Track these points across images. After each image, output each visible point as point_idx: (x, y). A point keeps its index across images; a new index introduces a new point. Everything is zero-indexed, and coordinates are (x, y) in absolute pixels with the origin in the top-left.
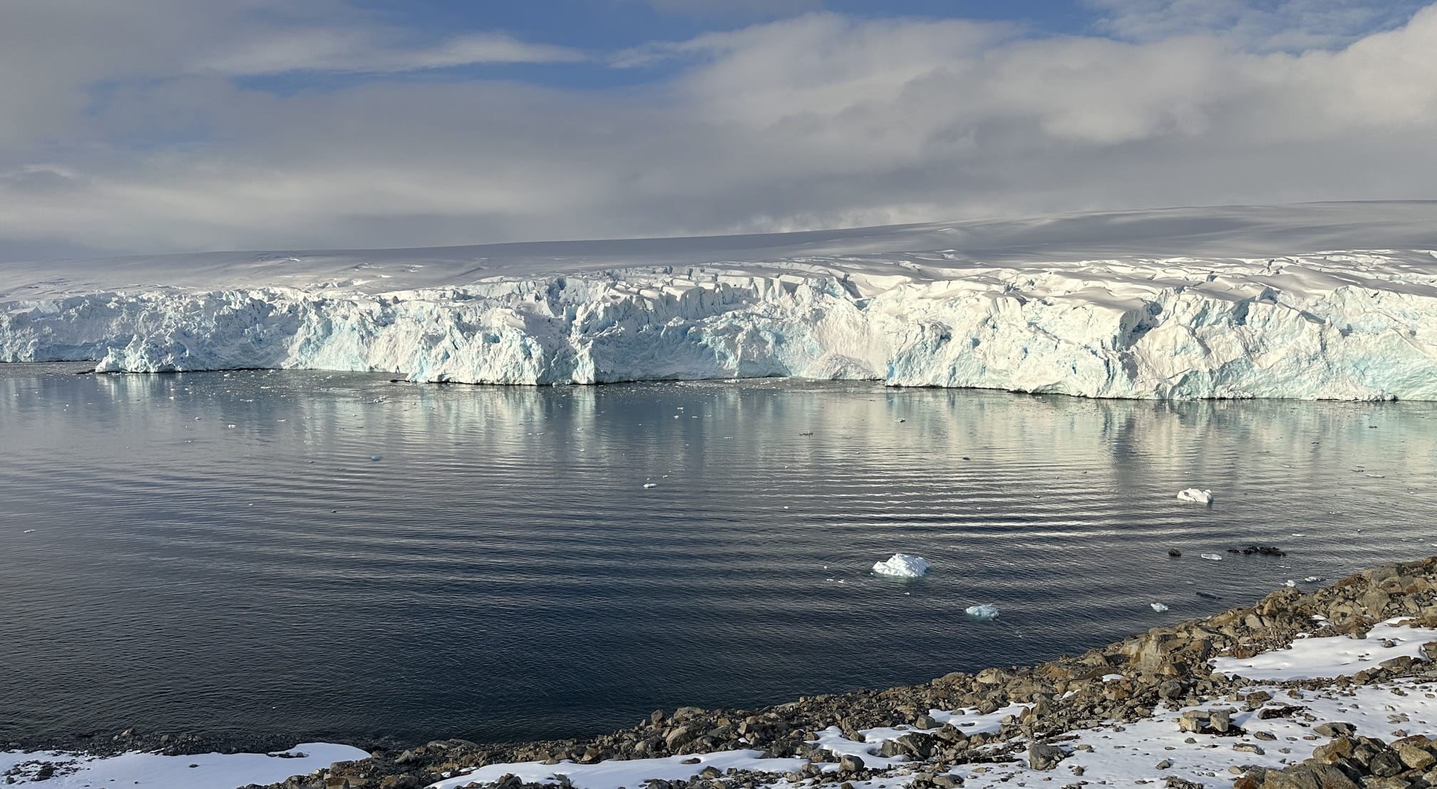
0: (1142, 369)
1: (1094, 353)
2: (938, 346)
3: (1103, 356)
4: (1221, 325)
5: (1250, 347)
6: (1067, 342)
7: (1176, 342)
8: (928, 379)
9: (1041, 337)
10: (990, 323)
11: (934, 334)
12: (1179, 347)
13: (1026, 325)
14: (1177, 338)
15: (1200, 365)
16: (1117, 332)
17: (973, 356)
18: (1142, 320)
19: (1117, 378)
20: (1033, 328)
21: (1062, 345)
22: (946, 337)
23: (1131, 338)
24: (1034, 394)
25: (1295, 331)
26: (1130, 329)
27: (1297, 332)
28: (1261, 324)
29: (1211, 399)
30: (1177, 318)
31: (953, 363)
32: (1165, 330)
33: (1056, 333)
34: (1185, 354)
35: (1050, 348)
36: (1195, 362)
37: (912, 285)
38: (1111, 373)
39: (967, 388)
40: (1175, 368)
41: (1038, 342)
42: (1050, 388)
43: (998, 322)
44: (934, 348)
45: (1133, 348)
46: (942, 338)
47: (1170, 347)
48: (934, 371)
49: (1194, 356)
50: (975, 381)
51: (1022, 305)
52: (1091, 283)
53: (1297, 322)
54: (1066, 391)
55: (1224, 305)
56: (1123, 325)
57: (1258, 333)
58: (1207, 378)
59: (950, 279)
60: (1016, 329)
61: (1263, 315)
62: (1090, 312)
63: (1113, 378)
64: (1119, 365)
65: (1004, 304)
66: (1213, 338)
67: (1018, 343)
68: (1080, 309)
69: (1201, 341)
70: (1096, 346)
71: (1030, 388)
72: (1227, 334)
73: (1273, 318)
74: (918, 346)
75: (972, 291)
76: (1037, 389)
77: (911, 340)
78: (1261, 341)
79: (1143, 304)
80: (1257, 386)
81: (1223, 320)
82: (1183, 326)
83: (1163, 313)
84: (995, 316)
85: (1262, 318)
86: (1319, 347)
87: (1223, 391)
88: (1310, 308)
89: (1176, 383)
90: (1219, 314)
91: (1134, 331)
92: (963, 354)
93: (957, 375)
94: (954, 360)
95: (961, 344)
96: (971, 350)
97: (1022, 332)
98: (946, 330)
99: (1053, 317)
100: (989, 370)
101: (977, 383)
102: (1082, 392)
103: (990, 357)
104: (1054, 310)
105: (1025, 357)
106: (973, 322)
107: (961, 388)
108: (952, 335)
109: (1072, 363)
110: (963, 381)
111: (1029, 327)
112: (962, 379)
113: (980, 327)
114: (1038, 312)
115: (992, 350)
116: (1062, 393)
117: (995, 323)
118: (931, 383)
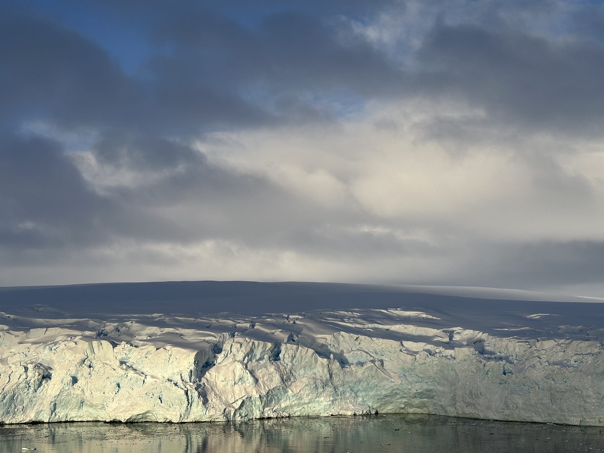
0: (211, 397)
1: (176, 384)
2: (40, 384)
3: (183, 387)
4: (264, 361)
5: (285, 377)
6: (153, 377)
7: (235, 375)
8: (31, 416)
9: (131, 373)
10: (87, 363)
11: (37, 374)
12: (237, 378)
13: (118, 364)
14: (235, 371)
15: (252, 392)
16: (192, 367)
17: (72, 392)
18: (209, 358)
19: (194, 405)
20: (124, 366)
21: (149, 380)
22: (47, 377)
23: (202, 372)
24: (130, 423)
25: (312, 364)
26: (201, 365)
27: (314, 365)
28: (290, 360)
29: (261, 419)
30: (234, 355)
31: (54, 399)
32: (226, 365)
33: (144, 370)
34: (242, 384)
35: (139, 382)
36: (249, 390)
38: (190, 401)
39: (66, 422)
40: (235, 395)
41: (129, 378)
42: (140, 416)
43: (94, 362)
44: (36, 387)
45: (203, 380)
46: (44, 377)
47: (231, 379)
48: (36, 407)
49: (248, 385)
50: (74, 415)
51: (114, 348)
52: (167, 330)
53: (313, 358)
54: (153, 419)
55: (265, 346)
56: (197, 362)
57: (289, 366)
58: (258, 403)
59: (47, 327)
60: (109, 368)
61: (291, 352)
62: (170, 352)
63: (191, 405)
64: (196, 394)
65: (99, 347)
66: (260, 371)
67: (112, 379)
68: (162, 349)
69: (252, 373)
70: (177, 379)
71: (123, 418)
72: (269, 367)
73: (298, 355)
74: (21, 385)
75: (68, 336)
76: (130, 419)
77: (14, 380)
78: (291, 372)
79: (208, 345)
80: (292, 406)
81: (265, 357)
82: (238, 361)
83: (223, 352)
84: (91, 357)
85: (290, 355)
86: (328, 376)
87: (269, 412)
88: (319, 348)
89: (237, 407)
90: (261, 353)
91: (203, 367)
92: (63, 391)
93: (57, 410)
94: (55, 397)
95: (62, 382)
96: (71, 387)
97: (115, 370)
98: (47, 370)
99: (140, 356)
100: (87, 405)
101: (75, 417)
102: (167, 419)
103: (87, 394)
104: (141, 351)
105: (118, 392)
106: (72, 362)
107: (61, 422)
108: (52, 375)
109: (158, 395)
110: (63, 415)
111: (120, 366)
112: (63, 414)
113: (78, 366)
114: (127, 353)
115: (89, 386)
116: (150, 420)
117: (91, 362)
118: (33, 420)
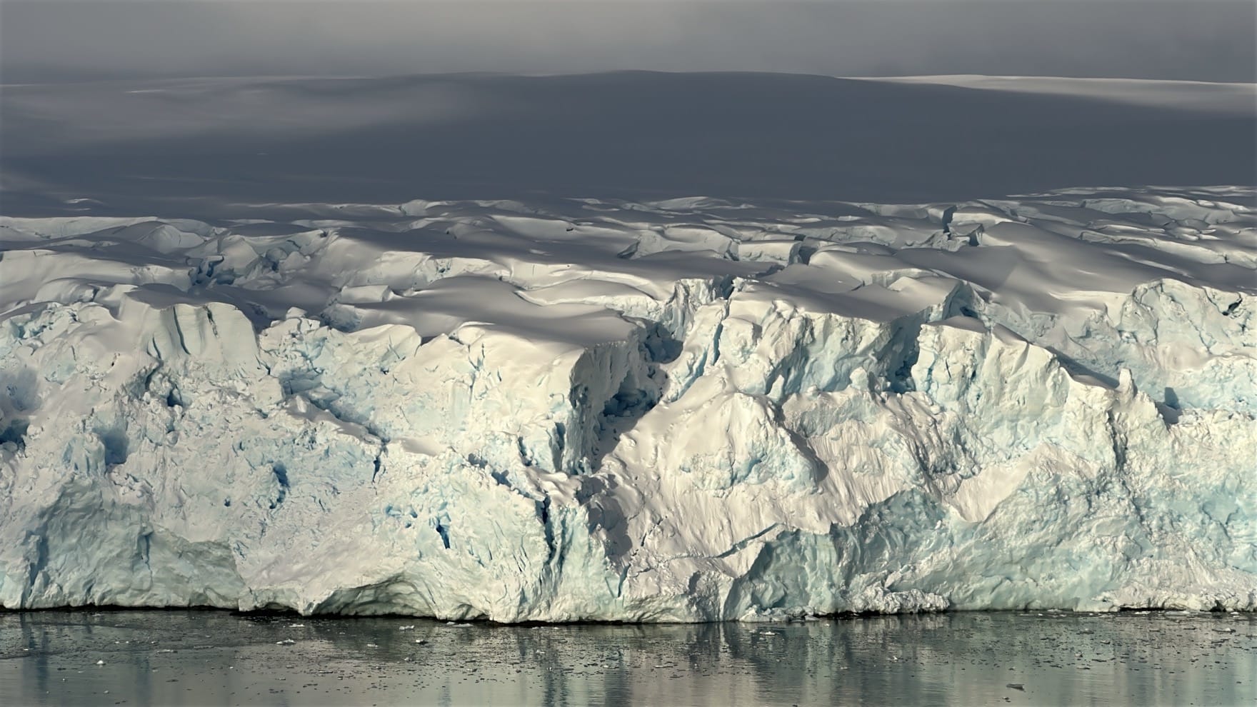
0: (641, 529)
1: (501, 479)
3: (529, 488)
4: (850, 393)
5: (932, 458)
7: (732, 445)
9: (328, 430)
10: (160, 386)
12: (741, 459)
13: (276, 393)
14: (735, 430)
15: (803, 513)
16: (565, 413)
17: (107, 497)
18: (629, 377)
19: (574, 558)
20: (301, 404)
21: (396, 458)
23: (600, 431)
25: (1043, 408)
26: (598, 405)
27: (1049, 412)
28: (954, 388)
29: (840, 617)
30: (729, 369)
31: (37, 524)
32: (696, 409)
33: (377, 421)
34: (761, 481)
35: (358, 466)
36: (789, 504)
38: (558, 543)
39: (87, 608)
40: (736, 524)
41: (319, 449)
42: (368, 596)
43: (184, 383)
45: (610, 464)
47: (717, 459)
49: (784, 485)
51: (258, 330)
53: (1049, 383)
54: (418, 606)
55: (852, 335)
56: (579, 393)
57: (949, 416)
58: (826, 554)
60: (245, 408)
61: (959, 360)
62: (475, 354)
63: (562, 558)
64: (580, 515)
65: (201, 326)
66: (832, 432)
67: (257, 452)
68: (444, 340)
69: (800, 438)
70: (507, 457)
71: (306, 597)
72: (868, 417)
73: (986, 371)
75: (86, 282)
76: (328, 603)
78: (957, 438)
79: (624, 329)
80: (960, 574)
81: (854, 376)
82: (747, 394)
83: (686, 357)
84: (173, 363)
85: (955, 370)
86: (1110, 457)
87: (870, 592)
88: (1072, 346)
89: (743, 570)
90: (840, 360)
91: (606, 413)
92: (73, 494)
93: (51, 564)
94: (42, 515)
95: (67, 459)
96: (101, 479)
97: (265, 416)
98: (9, 413)
99: (362, 367)
100: (163, 547)
101: (122, 591)
102: (470, 607)
103: (165, 504)
104: (361, 346)
105: (280, 500)
106: (103, 384)
107: (67, 609)
108: (29, 430)
109: (433, 516)
110: (76, 584)
111: (286, 400)
112: (74, 578)
113: (125, 399)
115: (171, 476)
116: (407, 611)
117: (175, 386)
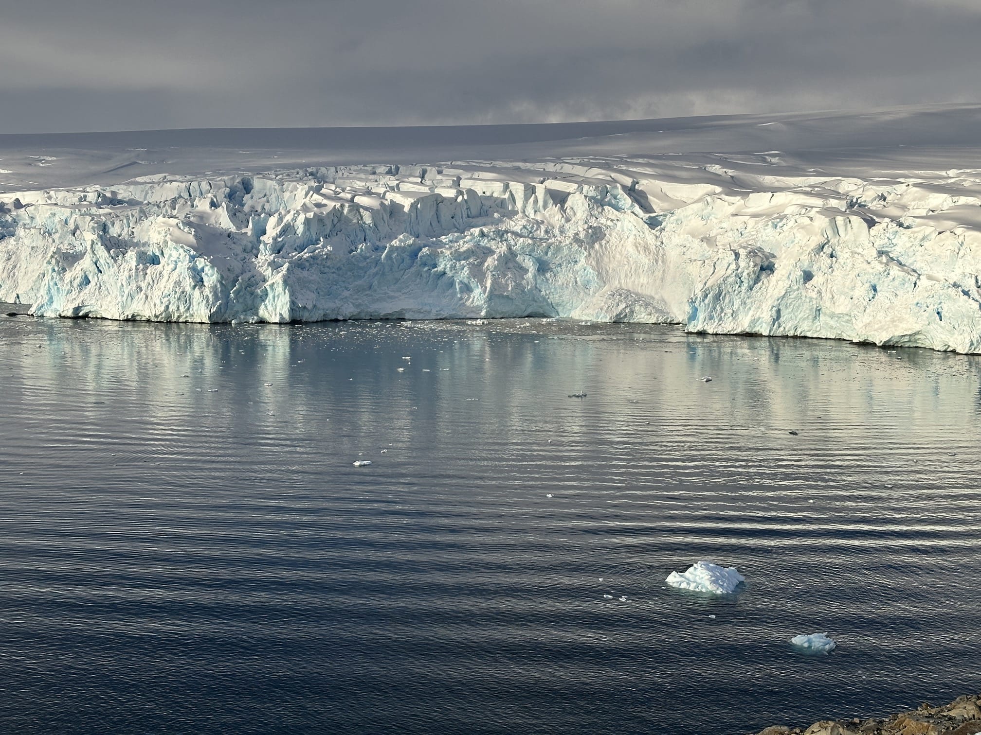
1: (966, 293)
2: (757, 280)
3: (978, 298)
6: (930, 278)
8: (744, 324)
9: (895, 270)
10: (827, 250)
11: (752, 264)
13: (874, 253)
17: (804, 294)
20: (884, 259)
21: (924, 282)
22: (767, 268)
24: (886, 347)
31: (776, 303)
33: (916, 266)
35: (906, 285)
37: (723, 197)
39: (795, 337)
41: (891, 278)
42: (906, 339)
43: (838, 248)
44: (751, 283)
46: (762, 269)
48: (751, 313)
50: (806, 328)
51: (870, 227)
52: (963, 200)
54: (927, 344)
59: (774, 190)
60: (862, 260)
62: (961, 239)
65: (846, 225)
67: (865, 278)
68: (948, 233)
70: (970, 284)
71: (880, 338)
74: (730, 280)
75: (803, 206)
76: (889, 341)
77: (721, 272)
84: (834, 241)
92: (790, 292)
93: (782, 319)
94: (778, 300)
95: (789, 277)
96: (801, 287)
97: (869, 263)
98: (767, 258)
99: (911, 244)
100: (825, 314)
101: (809, 331)
102: (949, 346)
103: (826, 296)
104: (912, 235)
105: (873, 298)
106: (804, 249)
107: (787, 337)
108: (776, 266)
109: (936, 306)
110: (790, 327)
111: (879, 257)
112: (790, 325)
113: (813, 255)
114: (892, 237)
115: (829, 286)
116: (923, 346)
117: (834, 250)
118: (748, 330)
